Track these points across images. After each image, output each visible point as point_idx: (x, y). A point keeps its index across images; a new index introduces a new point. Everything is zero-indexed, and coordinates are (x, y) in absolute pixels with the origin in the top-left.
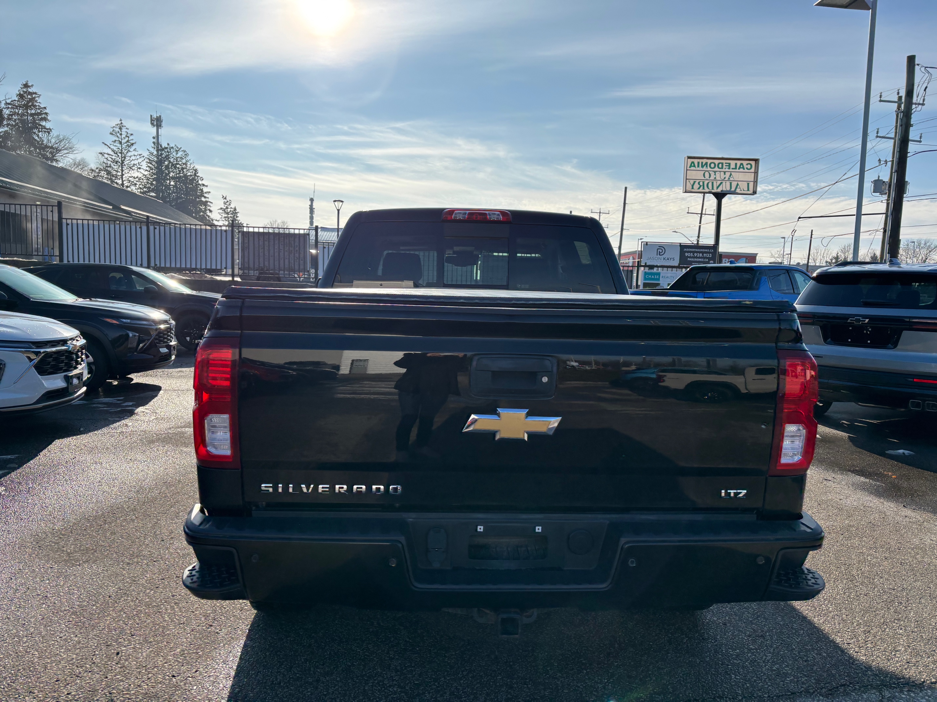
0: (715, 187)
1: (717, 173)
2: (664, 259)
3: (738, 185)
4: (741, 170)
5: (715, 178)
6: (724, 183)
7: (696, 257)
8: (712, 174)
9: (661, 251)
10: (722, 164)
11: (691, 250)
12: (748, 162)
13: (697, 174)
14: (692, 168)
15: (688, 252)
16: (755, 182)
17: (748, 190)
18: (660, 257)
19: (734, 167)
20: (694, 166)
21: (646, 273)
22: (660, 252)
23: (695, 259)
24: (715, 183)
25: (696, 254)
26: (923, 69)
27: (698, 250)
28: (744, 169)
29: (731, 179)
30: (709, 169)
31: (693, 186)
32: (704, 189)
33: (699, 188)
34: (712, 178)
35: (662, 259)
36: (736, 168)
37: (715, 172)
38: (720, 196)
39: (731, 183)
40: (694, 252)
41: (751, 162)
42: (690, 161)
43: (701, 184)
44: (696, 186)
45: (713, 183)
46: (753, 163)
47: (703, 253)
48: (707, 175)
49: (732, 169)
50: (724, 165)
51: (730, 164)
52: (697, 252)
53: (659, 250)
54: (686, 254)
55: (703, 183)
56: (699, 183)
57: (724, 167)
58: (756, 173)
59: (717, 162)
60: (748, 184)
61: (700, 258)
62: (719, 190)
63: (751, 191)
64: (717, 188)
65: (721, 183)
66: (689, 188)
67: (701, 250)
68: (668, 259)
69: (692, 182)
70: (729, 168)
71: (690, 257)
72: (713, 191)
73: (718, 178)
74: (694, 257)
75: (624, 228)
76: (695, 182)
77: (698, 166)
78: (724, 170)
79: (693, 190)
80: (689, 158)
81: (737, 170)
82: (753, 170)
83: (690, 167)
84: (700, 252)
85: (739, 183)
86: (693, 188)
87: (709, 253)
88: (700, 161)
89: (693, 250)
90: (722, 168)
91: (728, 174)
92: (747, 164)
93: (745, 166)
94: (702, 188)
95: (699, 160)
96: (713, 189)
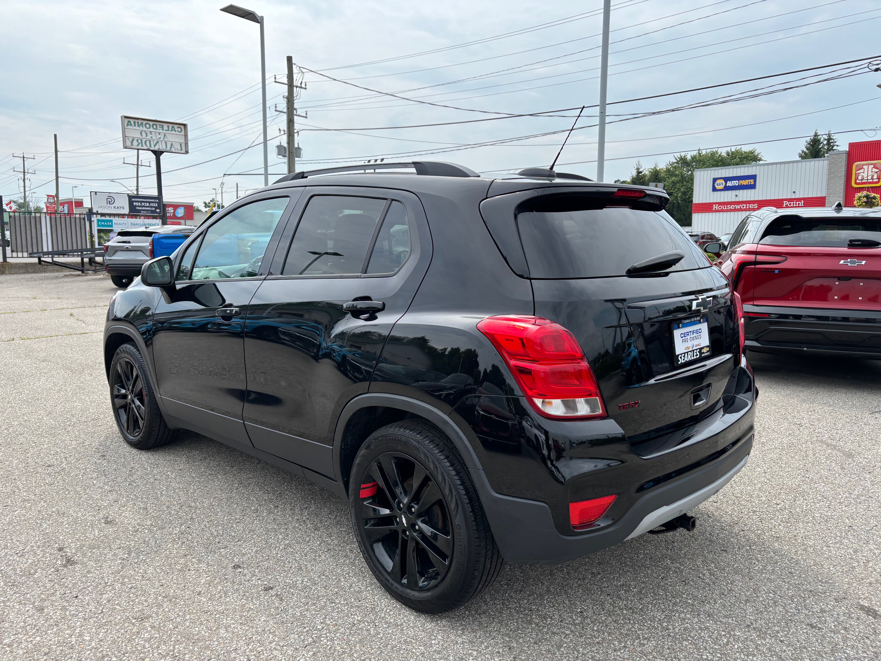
0: (152, 146)
1: (152, 133)
2: (114, 207)
3: (172, 144)
4: (173, 132)
5: (152, 137)
6: (160, 143)
7: (144, 206)
8: (149, 134)
9: (110, 200)
10: (156, 125)
11: (138, 200)
12: (178, 126)
13: (134, 132)
14: (129, 127)
15: (136, 202)
16: (186, 144)
17: (181, 150)
18: (110, 205)
19: (167, 129)
20: (131, 125)
21: (98, 221)
22: (109, 202)
23: (143, 208)
24: (152, 142)
25: (143, 204)
26: (298, 68)
27: (145, 200)
28: (175, 131)
29: (166, 139)
30: (145, 129)
31: (132, 142)
32: (142, 146)
33: (138, 145)
34: (149, 137)
35: (113, 208)
36: (168, 130)
37: (151, 132)
38: (158, 154)
39: (166, 143)
40: (141, 202)
41: (181, 126)
42: (126, 121)
43: (139, 141)
44: (135, 143)
45: (150, 141)
46: (182, 127)
47: (149, 203)
48: (144, 134)
49: (166, 130)
50: (158, 126)
51: (163, 126)
52: (144, 202)
53: (108, 200)
54: (135, 204)
55: (141, 140)
56: (137, 140)
57: (158, 128)
58: (186, 136)
59: (151, 123)
60: (181, 144)
61: (147, 207)
62: (156, 148)
63: (184, 151)
64: (155, 146)
65: (158, 142)
66: (128, 143)
67: (148, 200)
68: (118, 208)
69: (131, 139)
70: (163, 130)
71: (138, 206)
72: (151, 149)
73: (154, 138)
74: (142, 206)
75: (59, 175)
76: (133, 140)
77: (135, 125)
78: (158, 131)
79: (133, 147)
80: (126, 117)
81: (170, 132)
82: (183, 133)
83: (127, 125)
84: (147, 202)
85: (173, 143)
86: (132, 145)
87: (155, 202)
88: (136, 121)
89: (140, 200)
90: (157, 129)
91: (162, 136)
92: (178, 128)
93: (176, 129)
94: (140, 145)
95: (134, 120)
96: (150, 146)
